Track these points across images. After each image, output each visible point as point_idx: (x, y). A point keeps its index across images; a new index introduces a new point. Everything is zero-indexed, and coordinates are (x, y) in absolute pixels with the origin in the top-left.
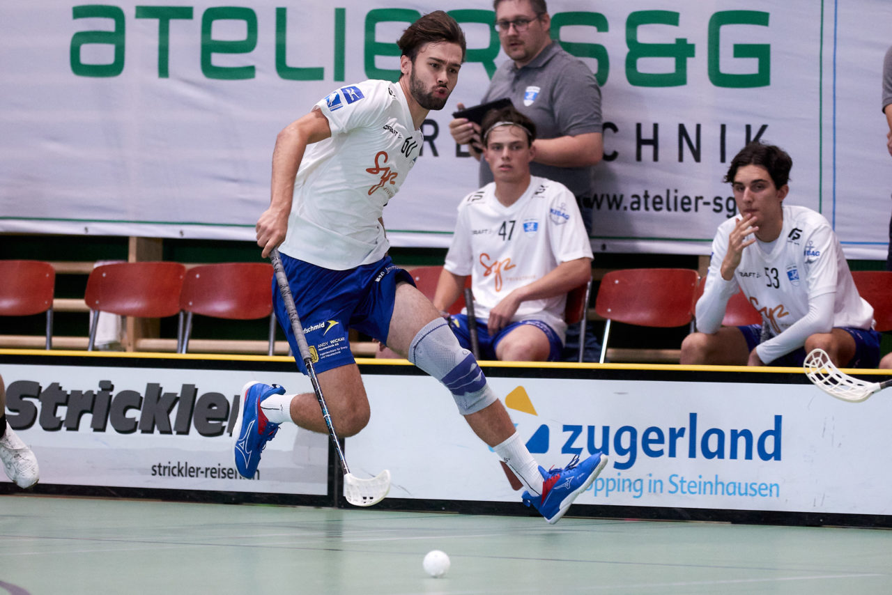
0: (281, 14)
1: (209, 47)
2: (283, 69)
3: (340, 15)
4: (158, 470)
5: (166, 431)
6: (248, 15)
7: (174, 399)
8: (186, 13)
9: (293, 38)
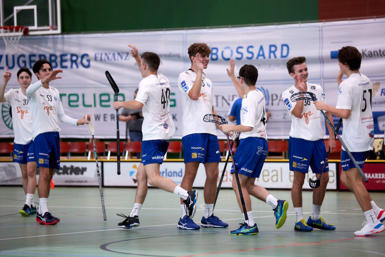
0: (83, 95)
1: (70, 101)
2: (84, 105)
3: (94, 95)
4: (66, 182)
5: (67, 174)
6: (77, 95)
7: (68, 168)
8: (65, 95)
9: (86, 99)
